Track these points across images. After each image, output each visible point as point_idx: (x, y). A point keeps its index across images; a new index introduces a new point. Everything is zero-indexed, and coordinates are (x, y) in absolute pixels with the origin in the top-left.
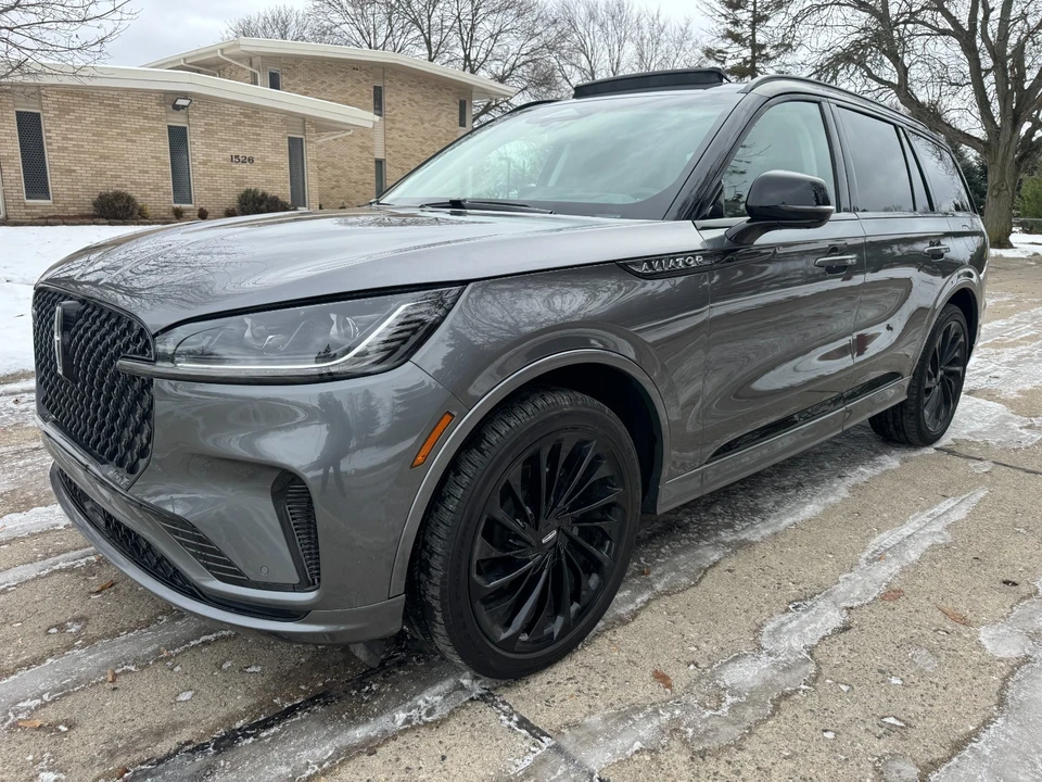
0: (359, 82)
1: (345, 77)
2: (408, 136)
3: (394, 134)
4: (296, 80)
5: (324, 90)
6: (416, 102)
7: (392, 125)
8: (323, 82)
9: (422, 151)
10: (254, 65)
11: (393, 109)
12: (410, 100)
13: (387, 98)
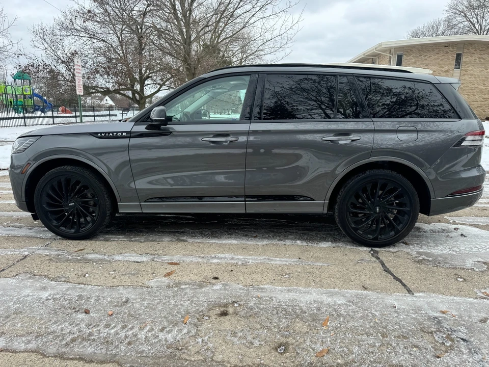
0: (447, 53)
1: (439, 51)
2: (475, 78)
3: (466, 77)
4: (411, 57)
5: (426, 59)
6: (484, 59)
7: (465, 73)
8: (426, 56)
9: (484, 84)
10: (392, 53)
11: (467, 64)
12: (479, 58)
13: (464, 59)
